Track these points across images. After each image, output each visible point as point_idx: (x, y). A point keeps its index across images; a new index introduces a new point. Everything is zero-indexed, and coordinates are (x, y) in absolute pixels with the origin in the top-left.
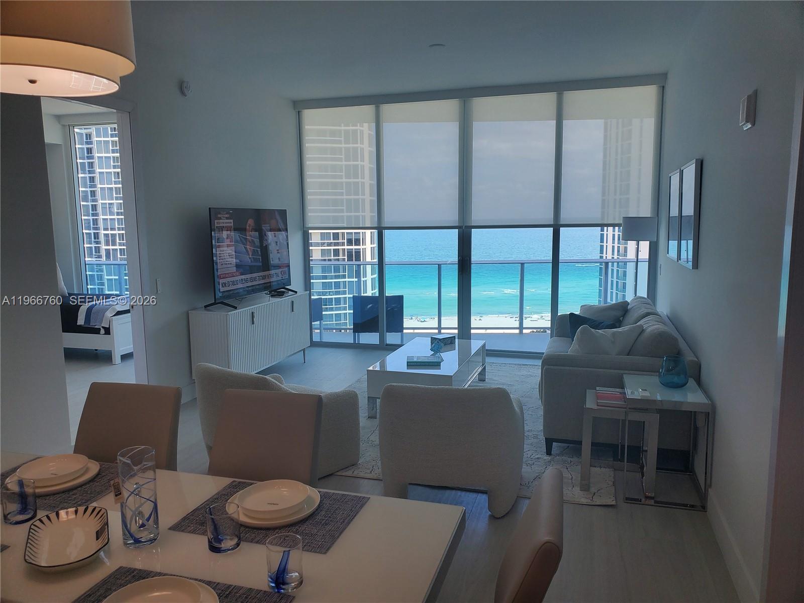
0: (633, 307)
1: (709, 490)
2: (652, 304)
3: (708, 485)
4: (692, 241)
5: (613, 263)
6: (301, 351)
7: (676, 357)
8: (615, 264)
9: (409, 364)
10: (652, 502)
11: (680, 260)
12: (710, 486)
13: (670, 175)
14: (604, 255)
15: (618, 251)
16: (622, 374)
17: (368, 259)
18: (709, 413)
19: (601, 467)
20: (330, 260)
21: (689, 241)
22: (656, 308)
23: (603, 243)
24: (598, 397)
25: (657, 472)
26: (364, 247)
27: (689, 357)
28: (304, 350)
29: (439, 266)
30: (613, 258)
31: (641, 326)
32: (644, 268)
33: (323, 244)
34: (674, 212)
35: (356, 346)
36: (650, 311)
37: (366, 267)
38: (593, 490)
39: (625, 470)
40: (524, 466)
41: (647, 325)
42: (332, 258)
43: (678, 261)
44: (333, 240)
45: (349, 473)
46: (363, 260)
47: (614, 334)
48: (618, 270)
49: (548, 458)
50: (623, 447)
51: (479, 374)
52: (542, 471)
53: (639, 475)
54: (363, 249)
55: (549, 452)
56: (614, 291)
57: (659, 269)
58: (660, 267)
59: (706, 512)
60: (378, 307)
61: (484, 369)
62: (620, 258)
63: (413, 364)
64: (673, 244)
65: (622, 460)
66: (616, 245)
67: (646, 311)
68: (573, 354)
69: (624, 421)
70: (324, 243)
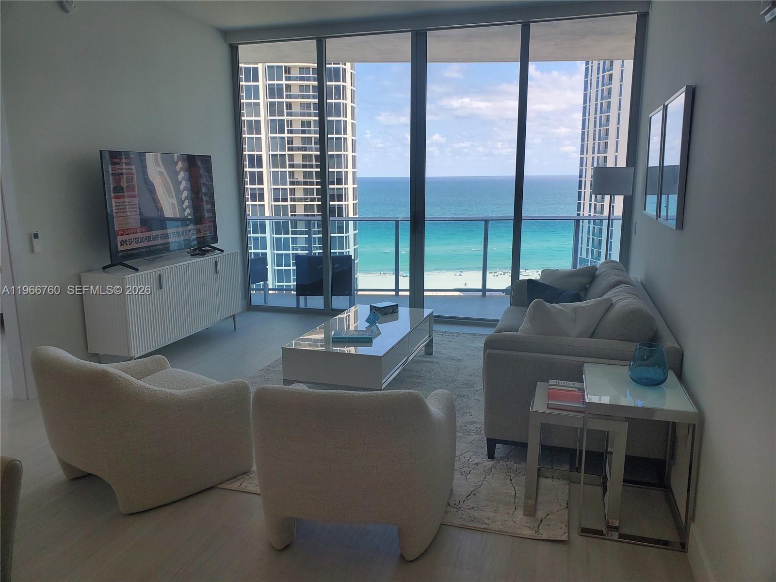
0: (601, 273)
1: (692, 525)
2: (624, 270)
3: (691, 516)
4: (677, 195)
5: (589, 220)
6: (231, 317)
7: (652, 340)
8: (592, 221)
9: (334, 340)
10: (615, 536)
11: (660, 217)
12: (693, 519)
13: (650, 116)
14: (581, 213)
15: (595, 208)
16: (583, 363)
17: (351, 215)
18: (694, 425)
19: (553, 478)
20: (313, 215)
21: (670, 195)
22: (629, 275)
23: (581, 200)
24: (551, 396)
25: (623, 485)
26: (346, 203)
27: (669, 343)
28: (234, 316)
29: (397, 222)
30: (590, 215)
31: (609, 300)
32: (617, 227)
33: (305, 200)
34: (654, 162)
35: (296, 311)
36: (621, 278)
37: (348, 223)
38: (540, 514)
39: (582, 483)
40: (457, 475)
41: (617, 298)
42: (316, 213)
43: (657, 219)
44: (317, 195)
45: (235, 486)
46: (345, 216)
47: (575, 310)
48: (594, 228)
49: (490, 463)
50: (581, 452)
51: (425, 346)
52: (480, 484)
53: (600, 490)
54: (345, 205)
55: (491, 456)
56: (590, 248)
57: (634, 229)
58: (635, 226)
59: (687, 552)
60: (322, 268)
61: (432, 341)
62: (597, 215)
63: (339, 340)
64: (652, 200)
65: (578, 470)
66: (593, 203)
67: (617, 279)
68: (524, 335)
69: (582, 429)
70: (307, 199)
